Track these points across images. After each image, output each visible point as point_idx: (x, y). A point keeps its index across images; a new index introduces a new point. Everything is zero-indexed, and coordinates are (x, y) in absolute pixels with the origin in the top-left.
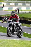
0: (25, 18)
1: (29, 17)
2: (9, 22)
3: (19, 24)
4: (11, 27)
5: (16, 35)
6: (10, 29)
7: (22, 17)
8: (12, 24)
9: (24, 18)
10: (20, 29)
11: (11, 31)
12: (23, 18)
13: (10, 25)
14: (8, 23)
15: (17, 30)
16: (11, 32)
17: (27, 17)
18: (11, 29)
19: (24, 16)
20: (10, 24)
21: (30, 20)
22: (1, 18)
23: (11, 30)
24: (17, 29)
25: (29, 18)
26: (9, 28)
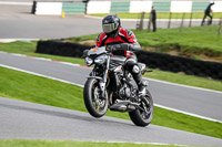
0: (184, 47)
1: (203, 46)
2: (94, 57)
3: (135, 67)
4: (102, 76)
5: (121, 111)
6: (97, 84)
7: (171, 45)
9: (183, 50)
10: (140, 86)
11: (100, 92)
12: (178, 47)
13: (99, 69)
15: (128, 90)
17: (197, 45)
18: (103, 85)
19: (183, 41)
20: (97, 64)
21: (211, 56)
22: (78, 50)
23: (103, 89)
25: (206, 49)
26: (93, 82)
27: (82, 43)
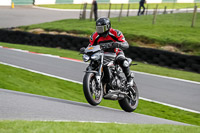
2: (90, 54)
4: (98, 70)
5: (113, 99)
6: (94, 78)
8: (100, 60)
11: (97, 84)
13: (95, 65)
14: (88, 58)
15: (118, 81)
16: (98, 89)
18: (98, 78)
20: (92, 60)
22: (27, 38)
23: (99, 82)
24: (120, 78)
25: (142, 36)
26: (90, 75)
27: (31, 31)
